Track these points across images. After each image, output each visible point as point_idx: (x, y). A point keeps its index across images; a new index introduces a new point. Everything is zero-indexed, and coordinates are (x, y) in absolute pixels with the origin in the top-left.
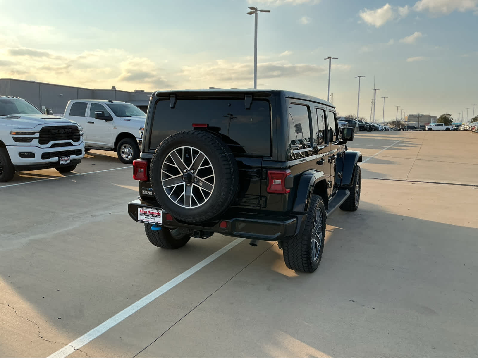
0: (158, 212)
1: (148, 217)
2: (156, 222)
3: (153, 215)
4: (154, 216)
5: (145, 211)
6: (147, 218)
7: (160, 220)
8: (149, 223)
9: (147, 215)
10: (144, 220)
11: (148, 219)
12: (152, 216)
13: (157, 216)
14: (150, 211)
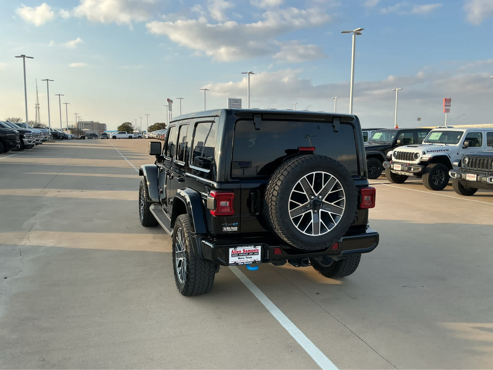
0: (255, 249)
1: (243, 257)
2: (253, 261)
3: (248, 253)
4: (250, 254)
5: (239, 250)
6: (241, 258)
7: (258, 258)
8: (245, 263)
9: (242, 254)
10: (237, 262)
11: (243, 259)
12: (248, 255)
13: (255, 253)
14: (246, 249)
